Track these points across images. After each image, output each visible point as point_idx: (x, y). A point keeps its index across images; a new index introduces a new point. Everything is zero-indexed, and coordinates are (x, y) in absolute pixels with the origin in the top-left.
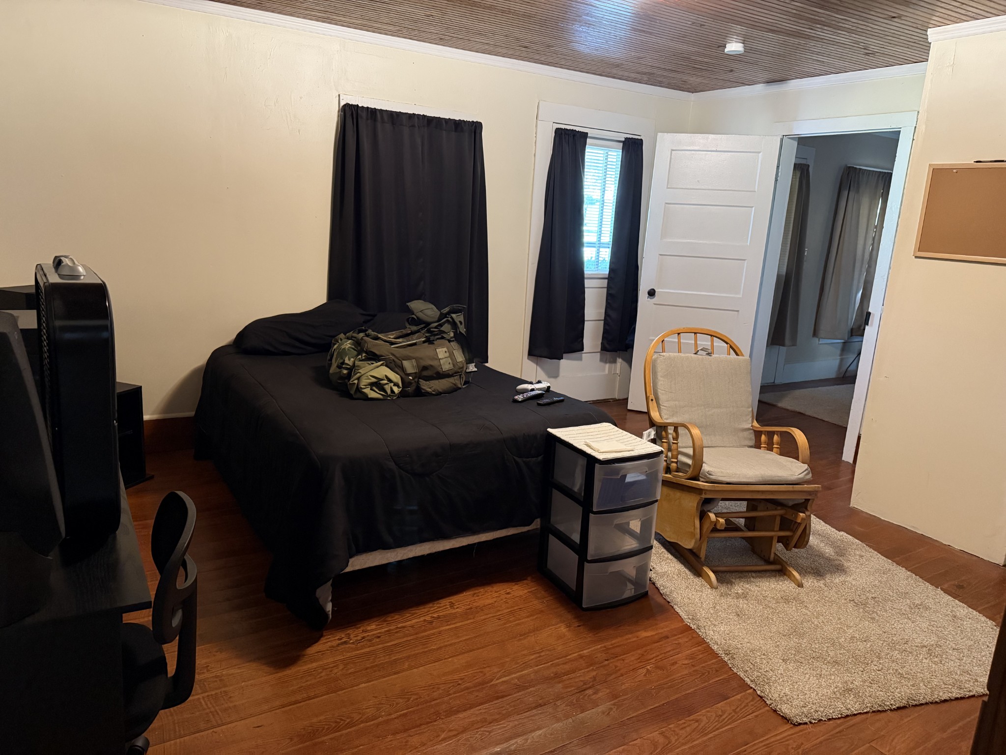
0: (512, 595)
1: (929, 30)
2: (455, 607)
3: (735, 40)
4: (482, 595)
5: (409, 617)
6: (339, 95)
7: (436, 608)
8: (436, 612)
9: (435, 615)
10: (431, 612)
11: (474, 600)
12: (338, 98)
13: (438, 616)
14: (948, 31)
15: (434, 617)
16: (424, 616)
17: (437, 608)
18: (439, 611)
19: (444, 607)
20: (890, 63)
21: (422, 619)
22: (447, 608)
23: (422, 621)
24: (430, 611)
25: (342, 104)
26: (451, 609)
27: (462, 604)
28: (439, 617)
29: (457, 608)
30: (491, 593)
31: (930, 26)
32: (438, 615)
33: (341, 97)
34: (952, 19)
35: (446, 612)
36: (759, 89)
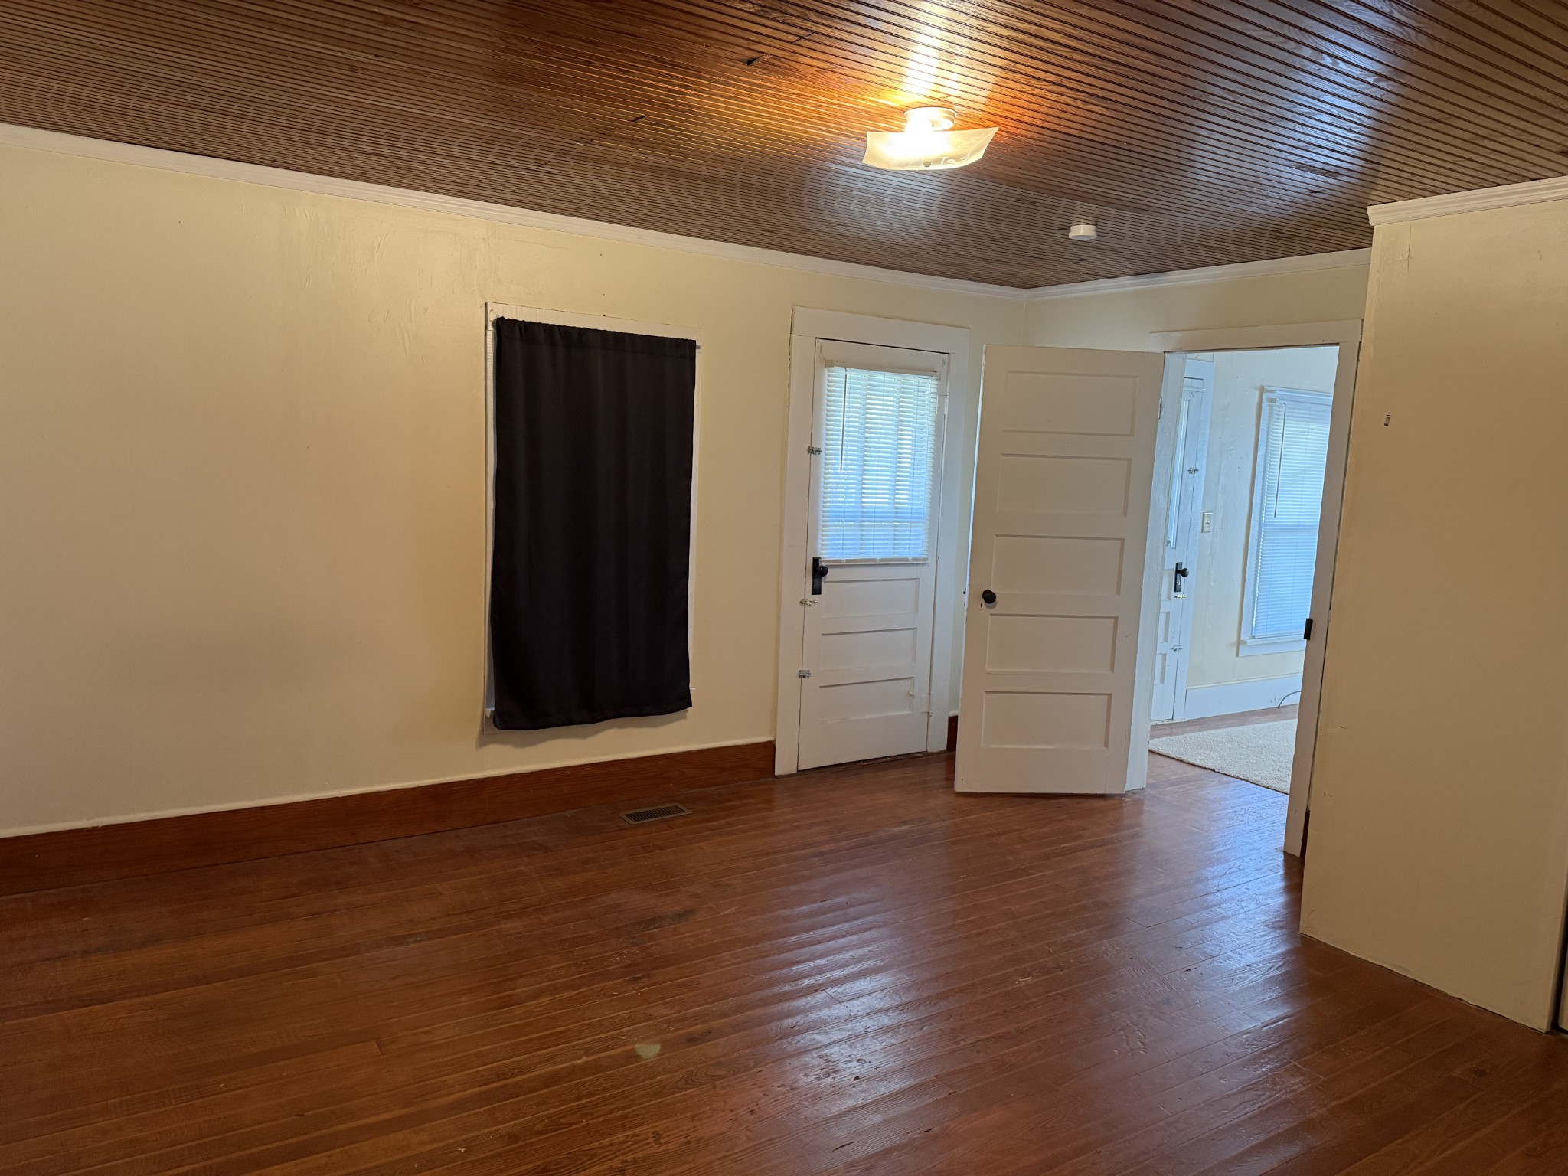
0: (756, 1116)
1: (1369, 208)
2: (662, 1141)
3: (1082, 220)
4: (708, 1117)
5: (586, 1161)
6: (486, 304)
7: (631, 1143)
8: (631, 1151)
9: (629, 1158)
10: (622, 1152)
11: (695, 1127)
12: (484, 308)
13: (634, 1158)
14: (1396, 211)
15: (626, 1161)
16: (611, 1159)
17: (633, 1145)
18: (636, 1149)
19: (645, 1142)
20: (1316, 249)
21: (607, 1165)
22: (649, 1143)
23: (608, 1170)
24: (619, 1150)
25: (492, 317)
26: (656, 1144)
27: (674, 1134)
28: (635, 1161)
29: (667, 1142)
30: (723, 1114)
31: (1371, 202)
32: (633, 1156)
33: (489, 308)
34: (1402, 193)
35: (645, 1152)
36: (1125, 285)
